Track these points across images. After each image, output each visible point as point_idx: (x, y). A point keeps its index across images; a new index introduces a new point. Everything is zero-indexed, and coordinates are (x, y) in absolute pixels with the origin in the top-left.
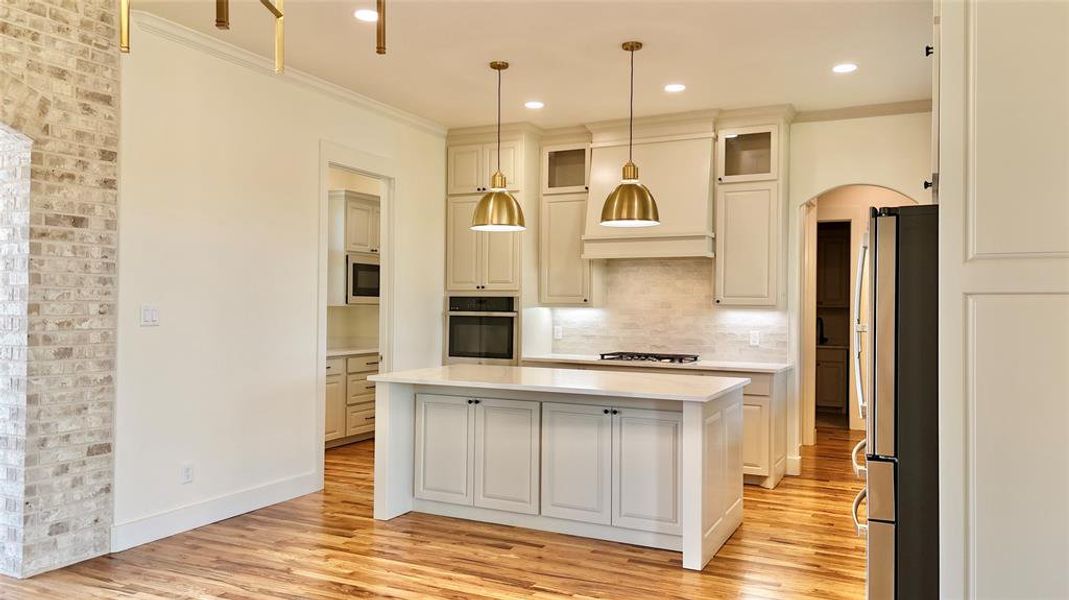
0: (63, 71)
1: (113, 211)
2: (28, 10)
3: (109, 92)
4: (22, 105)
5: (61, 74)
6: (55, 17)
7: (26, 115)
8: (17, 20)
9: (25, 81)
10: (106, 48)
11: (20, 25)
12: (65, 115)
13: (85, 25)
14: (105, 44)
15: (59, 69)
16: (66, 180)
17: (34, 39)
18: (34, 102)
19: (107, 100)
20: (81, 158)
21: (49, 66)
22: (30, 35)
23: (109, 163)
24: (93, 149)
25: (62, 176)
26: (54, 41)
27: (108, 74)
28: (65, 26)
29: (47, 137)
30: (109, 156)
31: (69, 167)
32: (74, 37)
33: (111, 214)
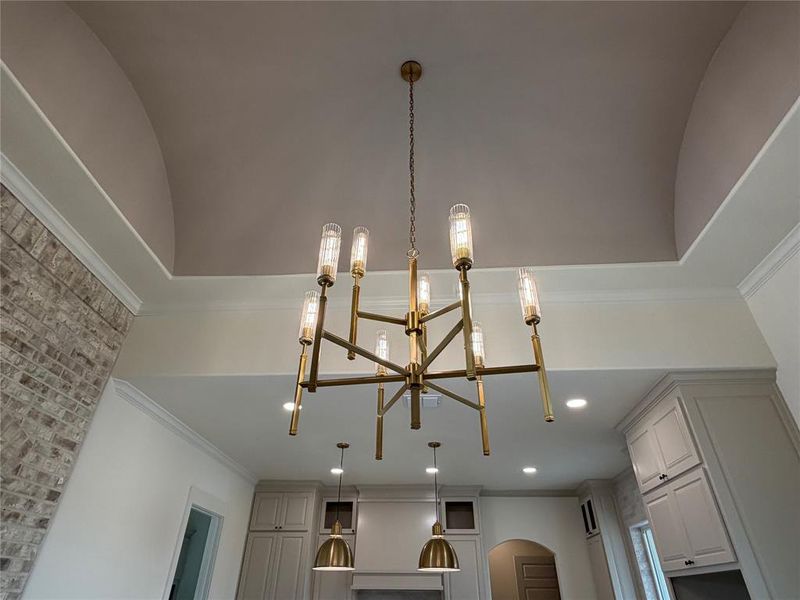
0: (54, 420)
1: (35, 551)
2: (50, 370)
3: (75, 439)
4: (10, 446)
5: (49, 422)
6: (65, 377)
7: (9, 455)
8: (39, 376)
9: (21, 425)
10: (88, 405)
11: (40, 380)
12: (37, 457)
13: (82, 385)
14: (89, 402)
15: (50, 417)
16: (10, 521)
17: (43, 392)
18: (21, 443)
19: (72, 446)
20: (31, 498)
21: (45, 415)
22: (42, 389)
23: (52, 503)
24: (45, 490)
25: (9, 516)
26: (57, 394)
27: (82, 425)
28: (69, 384)
29: (14, 477)
30: (54, 496)
31: (18, 507)
32: (71, 394)
33: (32, 553)
